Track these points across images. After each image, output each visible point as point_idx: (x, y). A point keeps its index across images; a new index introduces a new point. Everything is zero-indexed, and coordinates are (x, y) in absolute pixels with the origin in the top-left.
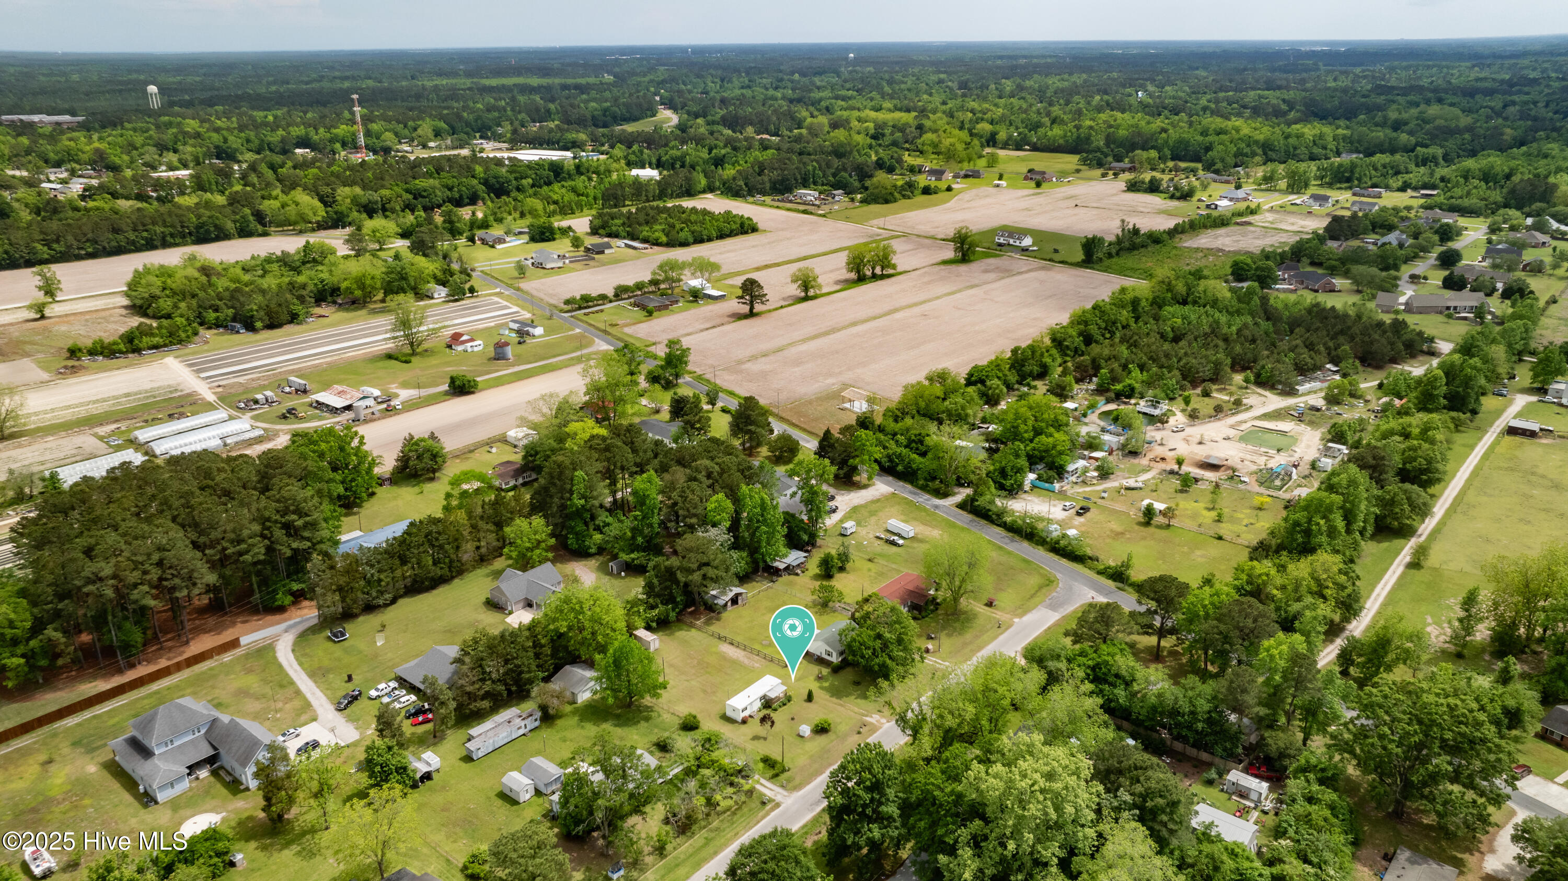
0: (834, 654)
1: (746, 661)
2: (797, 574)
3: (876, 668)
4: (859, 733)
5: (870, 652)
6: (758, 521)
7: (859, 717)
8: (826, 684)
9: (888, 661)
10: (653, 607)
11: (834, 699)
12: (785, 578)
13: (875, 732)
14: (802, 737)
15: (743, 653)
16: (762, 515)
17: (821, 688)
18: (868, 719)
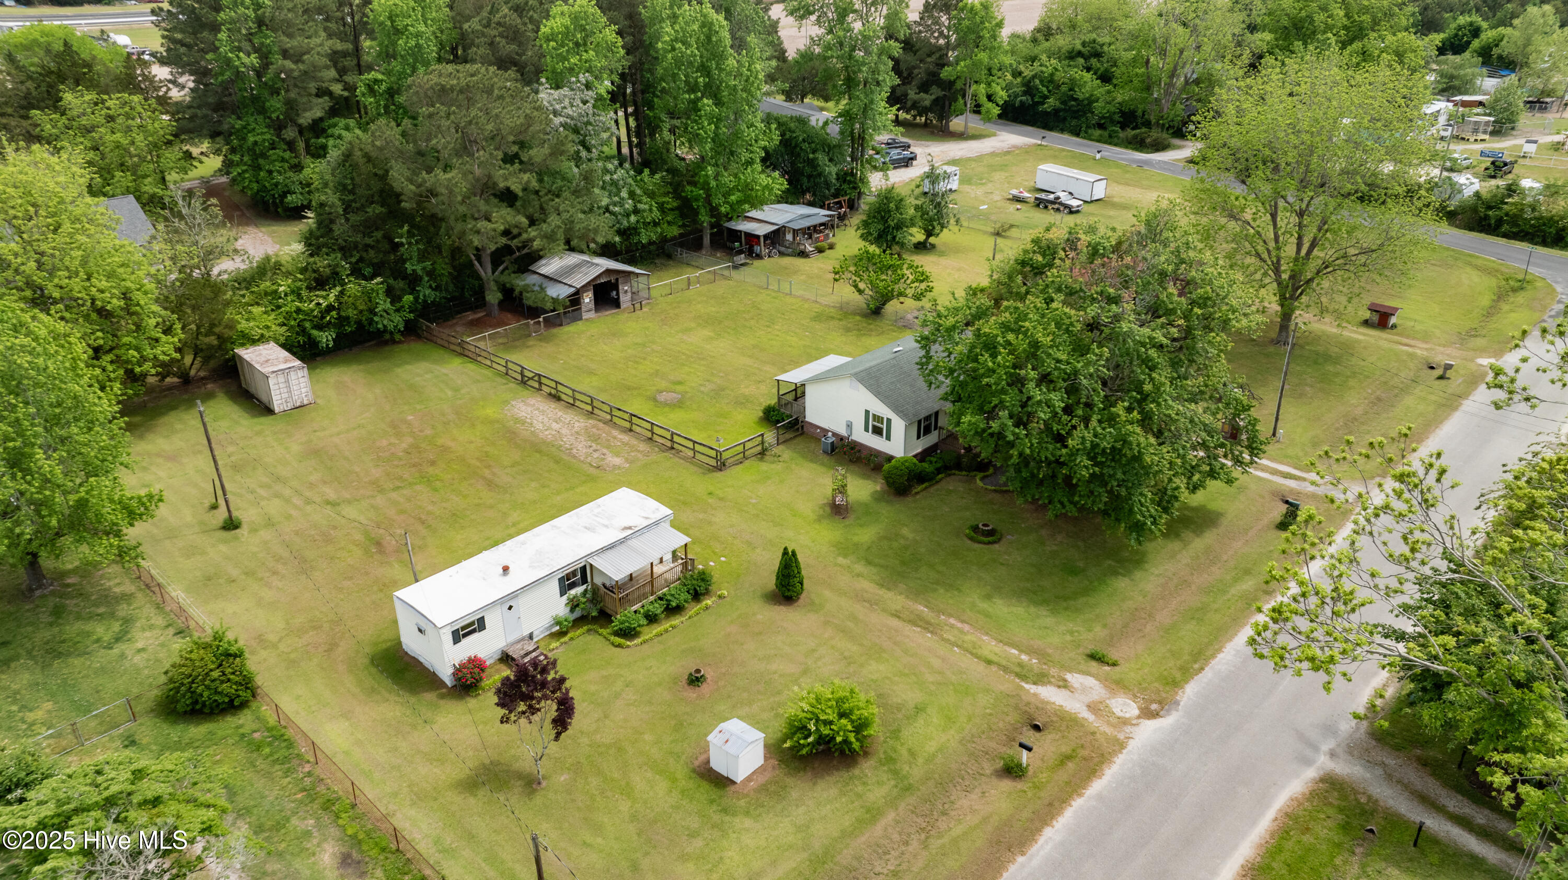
0: (899, 426)
1: (581, 448)
2: (803, 254)
3: (1084, 468)
4: (1012, 771)
5: (1058, 399)
6: (693, 89)
7: (1005, 684)
8: (866, 535)
9: (1140, 438)
10: (321, 283)
11: (896, 600)
12: (770, 263)
13: (1091, 770)
14: (720, 782)
15: (579, 422)
16: (704, 69)
17: (843, 549)
18: (1049, 694)
